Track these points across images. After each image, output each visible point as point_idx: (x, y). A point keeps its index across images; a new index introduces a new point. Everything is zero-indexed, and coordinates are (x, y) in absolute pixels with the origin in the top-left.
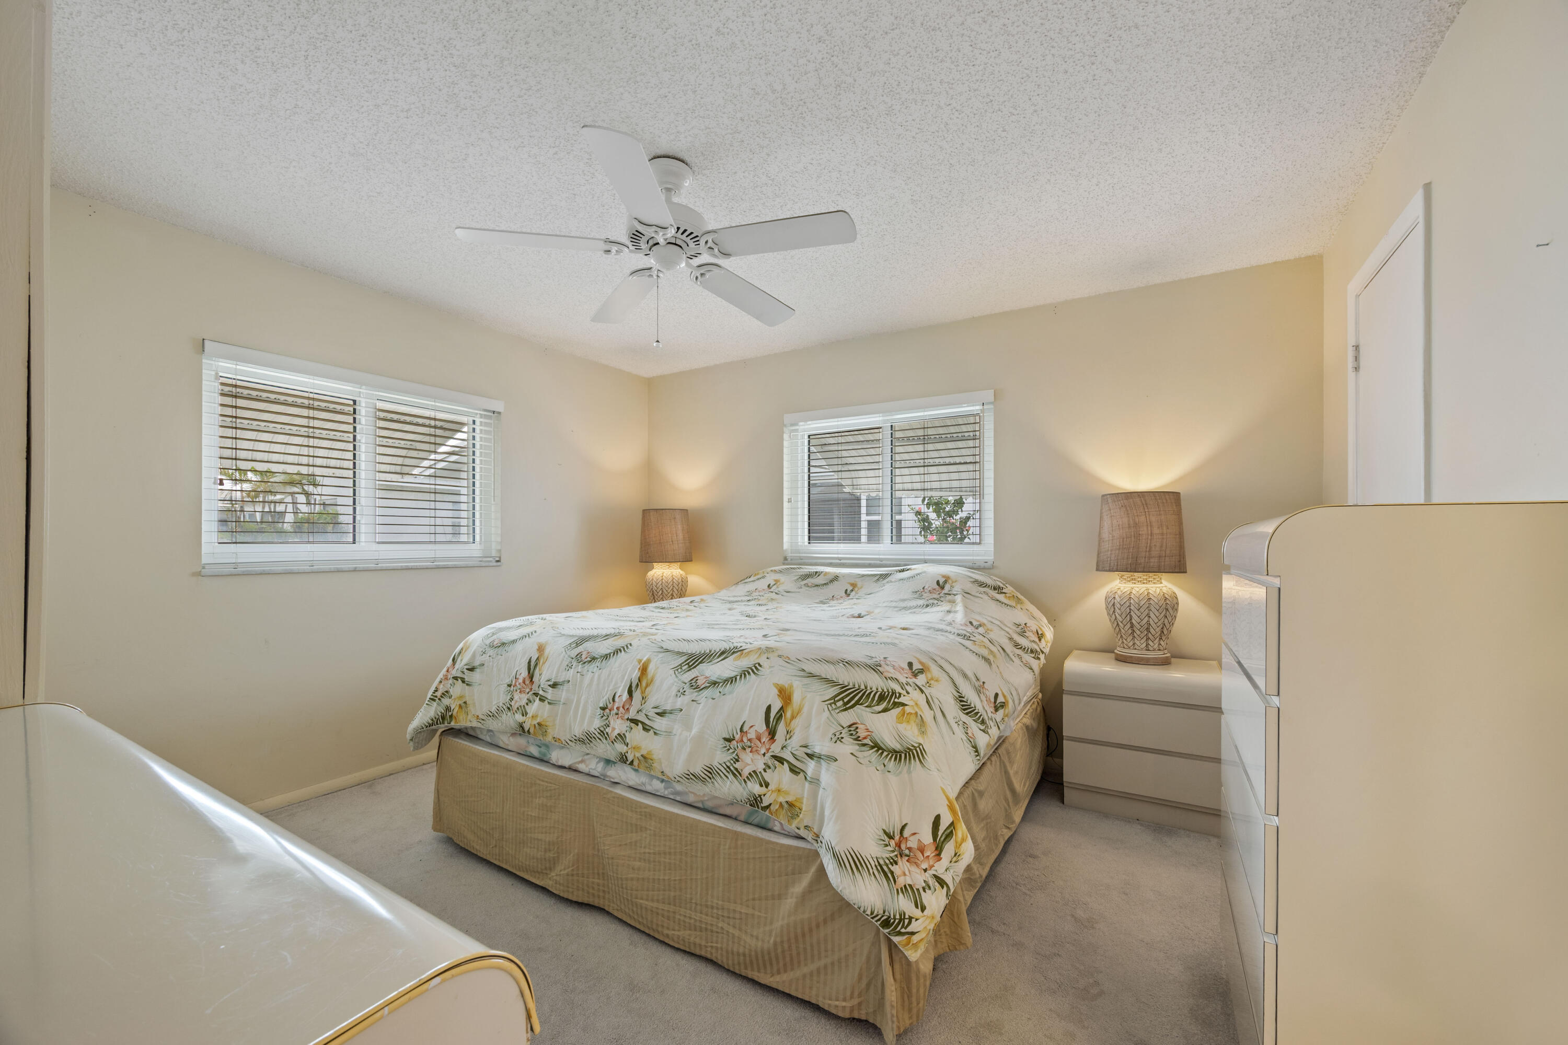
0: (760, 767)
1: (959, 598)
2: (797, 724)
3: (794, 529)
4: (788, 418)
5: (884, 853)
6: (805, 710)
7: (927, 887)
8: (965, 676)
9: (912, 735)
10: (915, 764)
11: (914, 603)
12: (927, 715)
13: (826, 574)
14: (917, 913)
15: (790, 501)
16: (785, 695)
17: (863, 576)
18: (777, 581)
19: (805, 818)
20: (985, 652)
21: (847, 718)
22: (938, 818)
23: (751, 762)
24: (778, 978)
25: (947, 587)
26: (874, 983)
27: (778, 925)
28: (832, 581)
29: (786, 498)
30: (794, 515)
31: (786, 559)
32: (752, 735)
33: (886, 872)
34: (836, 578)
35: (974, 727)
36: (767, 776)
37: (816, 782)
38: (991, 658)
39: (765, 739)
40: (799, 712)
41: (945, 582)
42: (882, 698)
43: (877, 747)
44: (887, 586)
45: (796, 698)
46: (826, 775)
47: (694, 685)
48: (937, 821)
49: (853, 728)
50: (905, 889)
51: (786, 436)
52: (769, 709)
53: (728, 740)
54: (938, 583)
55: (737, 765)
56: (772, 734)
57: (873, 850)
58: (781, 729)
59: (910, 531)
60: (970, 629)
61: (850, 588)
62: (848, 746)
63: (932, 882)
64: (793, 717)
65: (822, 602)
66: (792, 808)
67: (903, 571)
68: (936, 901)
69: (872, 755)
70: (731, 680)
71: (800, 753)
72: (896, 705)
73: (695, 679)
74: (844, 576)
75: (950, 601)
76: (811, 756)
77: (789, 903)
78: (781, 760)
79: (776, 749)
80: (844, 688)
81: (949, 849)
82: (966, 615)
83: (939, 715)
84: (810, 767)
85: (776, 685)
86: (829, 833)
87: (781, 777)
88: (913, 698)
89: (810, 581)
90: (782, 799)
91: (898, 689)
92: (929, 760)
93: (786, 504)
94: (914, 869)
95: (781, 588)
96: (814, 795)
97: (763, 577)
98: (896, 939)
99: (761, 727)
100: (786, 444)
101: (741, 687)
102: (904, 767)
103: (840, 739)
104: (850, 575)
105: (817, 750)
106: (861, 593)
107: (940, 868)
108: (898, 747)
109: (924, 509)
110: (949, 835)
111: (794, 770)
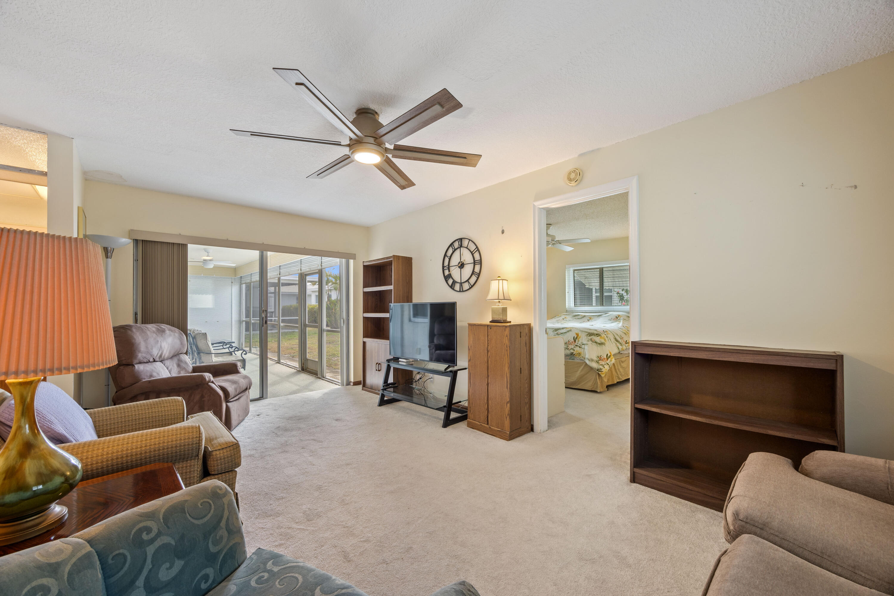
0: (573, 347)
1: (622, 321)
2: (580, 340)
3: (569, 301)
4: (567, 266)
5: (598, 359)
6: (582, 337)
7: (605, 364)
8: (617, 335)
9: (603, 341)
10: (604, 346)
11: (608, 322)
12: (607, 339)
13: (581, 315)
14: (603, 368)
15: (568, 292)
16: (577, 335)
17: (594, 315)
18: (565, 318)
19: (582, 355)
20: (625, 332)
21: (590, 338)
22: (607, 354)
23: (571, 347)
24: (577, 386)
25: (619, 318)
26: (596, 383)
27: (577, 376)
28: (583, 317)
29: (567, 292)
30: (569, 297)
31: (567, 311)
32: (571, 342)
33: (597, 362)
34: (585, 316)
35: (618, 344)
36: (574, 349)
37: (584, 349)
38: (627, 333)
39: (574, 342)
40: (580, 337)
41: (618, 317)
42: (597, 335)
43: (596, 342)
44: (601, 318)
45: (580, 335)
46: (586, 347)
47: (557, 334)
48: (607, 355)
49: (591, 339)
50: (601, 365)
51: (566, 272)
52: (574, 337)
53: (566, 343)
54: (616, 317)
55: (568, 347)
56: (575, 341)
57: (595, 358)
58: (577, 341)
59: (616, 302)
60: (622, 327)
61: (589, 319)
62: (590, 342)
63: (606, 364)
64: (579, 338)
65: (581, 323)
66: (579, 354)
67: (606, 314)
68: (607, 367)
69: (595, 344)
70: (566, 333)
71: (581, 344)
72: (600, 336)
73: (558, 333)
74: (587, 316)
75: (619, 322)
76: (583, 344)
77: (579, 371)
78: (577, 346)
79: (576, 344)
80: (589, 333)
81: (609, 359)
82: (622, 324)
83: (609, 340)
84: (583, 346)
85: (575, 333)
86: (587, 356)
87: (577, 349)
88: (603, 335)
89: (576, 317)
90: (577, 352)
91: (600, 333)
92: (606, 345)
93: (567, 294)
94: (603, 362)
95: (567, 319)
96: (584, 351)
97: (561, 316)
98: (599, 373)
99: (573, 340)
100: (566, 274)
101: (568, 334)
102: (601, 346)
103: (589, 341)
104: (589, 315)
105: (584, 343)
106: (592, 320)
107: (608, 362)
108: (600, 343)
109: (621, 292)
110: (610, 357)
111: (580, 347)
